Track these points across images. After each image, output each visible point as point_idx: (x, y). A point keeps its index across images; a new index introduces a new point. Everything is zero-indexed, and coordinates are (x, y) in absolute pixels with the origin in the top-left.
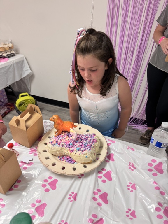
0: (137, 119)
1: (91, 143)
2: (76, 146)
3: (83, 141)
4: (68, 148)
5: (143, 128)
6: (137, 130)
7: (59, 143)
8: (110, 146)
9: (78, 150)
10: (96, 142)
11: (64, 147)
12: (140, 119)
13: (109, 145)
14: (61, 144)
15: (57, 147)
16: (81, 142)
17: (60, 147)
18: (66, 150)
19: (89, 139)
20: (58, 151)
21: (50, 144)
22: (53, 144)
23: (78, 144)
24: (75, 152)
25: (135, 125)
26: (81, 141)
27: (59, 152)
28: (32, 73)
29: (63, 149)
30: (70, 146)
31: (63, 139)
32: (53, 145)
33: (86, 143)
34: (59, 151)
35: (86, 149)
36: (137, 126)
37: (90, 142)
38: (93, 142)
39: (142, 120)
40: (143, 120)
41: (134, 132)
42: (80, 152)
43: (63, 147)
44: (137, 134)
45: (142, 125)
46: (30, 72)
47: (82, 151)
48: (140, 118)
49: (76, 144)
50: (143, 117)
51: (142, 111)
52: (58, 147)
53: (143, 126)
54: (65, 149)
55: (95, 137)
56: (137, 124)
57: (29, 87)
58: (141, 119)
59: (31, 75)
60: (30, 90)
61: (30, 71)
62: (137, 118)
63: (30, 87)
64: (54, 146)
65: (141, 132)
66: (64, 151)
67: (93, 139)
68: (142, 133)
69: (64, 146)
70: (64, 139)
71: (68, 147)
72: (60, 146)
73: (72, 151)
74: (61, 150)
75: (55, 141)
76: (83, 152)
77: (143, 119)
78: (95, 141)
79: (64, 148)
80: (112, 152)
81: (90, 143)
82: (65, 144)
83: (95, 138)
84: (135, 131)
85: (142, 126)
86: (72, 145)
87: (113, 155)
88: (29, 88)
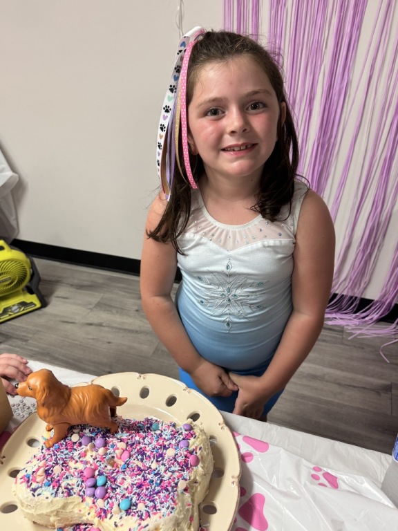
0: (338, 297)
1: (176, 475)
2: (118, 491)
3: (148, 464)
4: (89, 500)
5: (356, 321)
6: (341, 330)
7: (55, 476)
8: (251, 465)
9: (128, 512)
10: (197, 462)
11: (75, 496)
12: (346, 296)
13: (246, 459)
14: (64, 484)
15: (49, 500)
16: (139, 469)
17: (60, 499)
18: (83, 505)
19: (170, 453)
20: (52, 512)
21: (25, 485)
22: (34, 485)
23: (129, 481)
24: (116, 518)
25: (334, 315)
26: (140, 465)
27: (57, 515)
28: (18, 179)
29: (72, 503)
30: (98, 492)
31: (72, 458)
32: (34, 490)
33: (156, 475)
34: (57, 513)
35: (155, 507)
36: (338, 316)
37: (173, 469)
38: (185, 466)
39: (352, 297)
40: (356, 298)
41: (333, 337)
42: (132, 521)
43: (69, 494)
44: (342, 344)
45: (355, 312)
46: (11, 177)
47: (141, 517)
48: (345, 293)
49: (119, 480)
50: (356, 290)
51: (349, 272)
52: (51, 498)
53: (357, 314)
54: (79, 503)
55: (192, 440)
56: (340, 310)
57: (14, 217)
58: (350, 294)
59: (15, 184)
60: (15, 226)
61: (9, 173)
62: (337, 292)
63: (17, 219)
64: (36, 494)
65: (352, 334)
66: (76, 510)
67: (184, 452)
68: (355, 337)
69: (76, 489)
70: (76, 458)
71: (90, 496)
72: (60, 495)
73: (105, 511)
74: (64, 507)
75: (42, 470)
76: (144, 523)
77: (356, 295)
78: (191, 460)
79: (75, 498)
80: (258, 488)
81: (173, 472)
82: (80, 480)
83: (191, 449)
84: (334, 334)
85: (355, 315)
86: (104, 485)
87: (262, 499)
88: (13, 223)
